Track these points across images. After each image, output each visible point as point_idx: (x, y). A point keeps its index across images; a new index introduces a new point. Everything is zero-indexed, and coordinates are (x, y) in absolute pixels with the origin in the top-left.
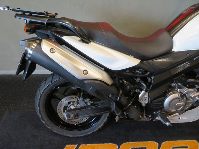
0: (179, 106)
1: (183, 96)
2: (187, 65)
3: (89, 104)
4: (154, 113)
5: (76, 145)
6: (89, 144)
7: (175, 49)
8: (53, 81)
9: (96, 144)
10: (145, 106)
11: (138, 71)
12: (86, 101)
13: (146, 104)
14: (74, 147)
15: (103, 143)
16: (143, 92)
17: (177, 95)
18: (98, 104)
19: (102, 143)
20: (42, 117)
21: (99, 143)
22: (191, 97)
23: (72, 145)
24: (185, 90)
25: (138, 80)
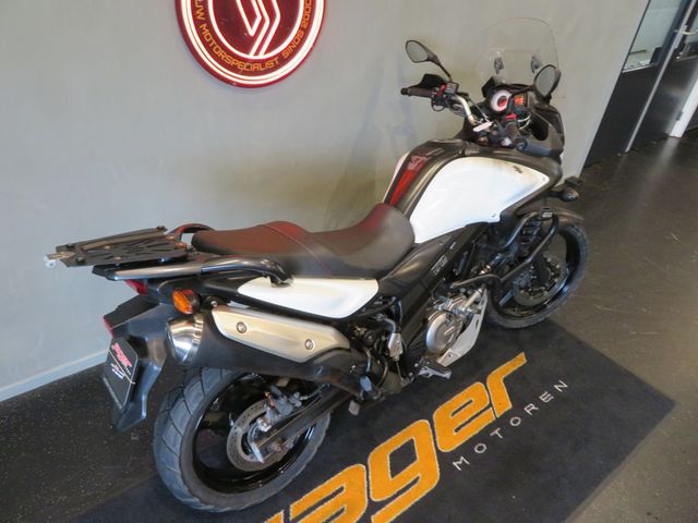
0: (448, 336)
1: (451, 315)
2: (443, 261)
3: (299, 404)
4: (416, 365)
5: (282, 513)
6: (307, 495)
7: (419, 240)
8: (207, 390)
9: (320, 487)
10: (399, 362)
11: (377, 303)
12: (292, 401)
13: (401, 356)
14: (278, 518)
15: (333, 474)
16: (393, 335)
17: (442, 317)
18: (316, 396)
19: (329, 478)
20: (190, 491)
21: (325, 481)
22: (461, 312)
23: (272, 518)
24: (450, 304)
25: (380, 317)
